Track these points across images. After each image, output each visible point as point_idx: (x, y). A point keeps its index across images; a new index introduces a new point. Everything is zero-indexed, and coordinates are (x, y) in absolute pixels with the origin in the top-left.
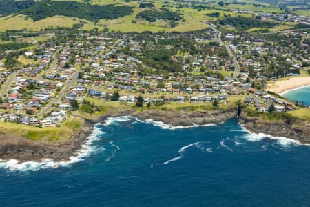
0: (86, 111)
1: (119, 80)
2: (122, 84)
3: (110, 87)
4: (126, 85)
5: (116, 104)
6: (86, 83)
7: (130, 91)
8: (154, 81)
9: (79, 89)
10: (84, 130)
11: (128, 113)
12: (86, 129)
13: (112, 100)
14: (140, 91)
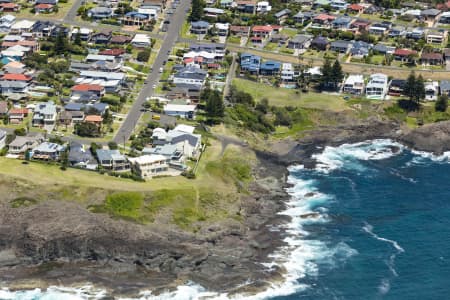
0: (249, 126)
1: (320, 22)
2: (335, 36)
3: (299, 45)
4: (347, 38)
5: (334, 101)
6: (222, 33)
7: (367, 60)
8: (430, 24)
9: (205, 54)
10: (265, 186)
11: (377, 131)
12: (271, 184)
13: (319, 89)
14: (398, 57)
